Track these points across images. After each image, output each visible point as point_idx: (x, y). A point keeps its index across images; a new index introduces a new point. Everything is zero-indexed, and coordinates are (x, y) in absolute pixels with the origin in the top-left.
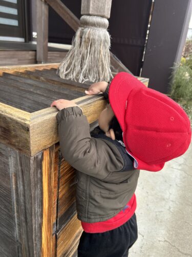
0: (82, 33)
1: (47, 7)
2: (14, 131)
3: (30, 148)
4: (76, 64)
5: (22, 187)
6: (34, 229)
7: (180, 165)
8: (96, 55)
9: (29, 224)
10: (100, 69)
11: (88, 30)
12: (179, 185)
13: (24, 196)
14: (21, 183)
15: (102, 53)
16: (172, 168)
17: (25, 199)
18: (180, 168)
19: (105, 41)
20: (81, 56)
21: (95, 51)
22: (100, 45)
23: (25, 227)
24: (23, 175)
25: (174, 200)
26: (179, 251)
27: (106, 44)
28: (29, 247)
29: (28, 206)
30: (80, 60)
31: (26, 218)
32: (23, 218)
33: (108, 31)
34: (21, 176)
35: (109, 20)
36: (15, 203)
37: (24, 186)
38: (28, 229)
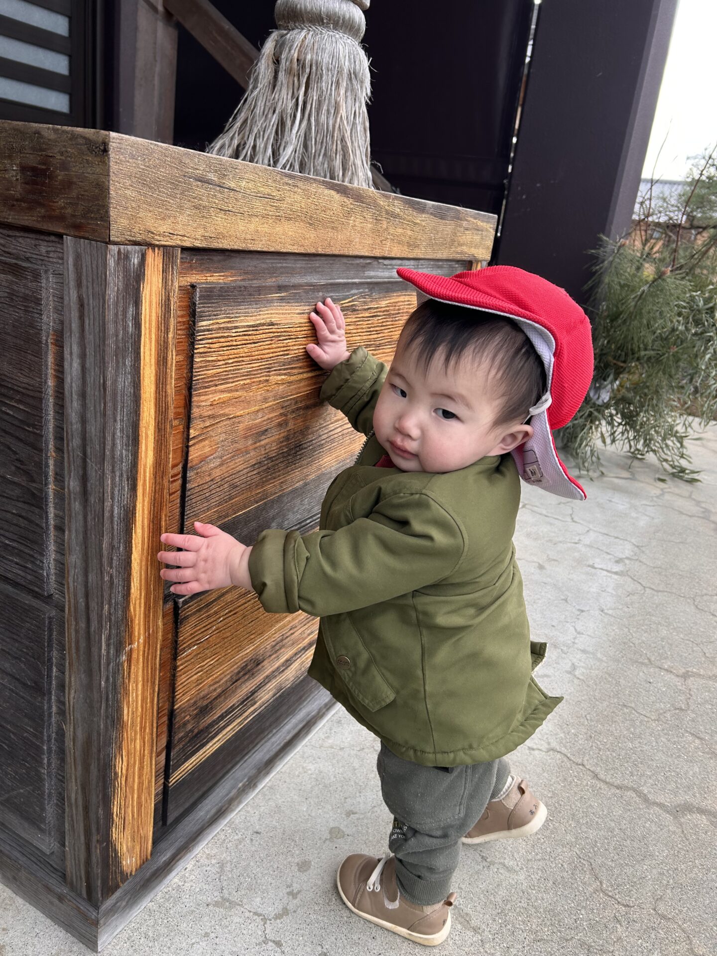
0: (280, 46)
1: (174, 33)
2: (64, 166)
3: (107, 212)
4: (260, 144)
5: (76, 364)
6: (107, 514)
7: (619, 561)
8: (323, 118)
9: (92, 499)
10: (338, 163)
11: (299, 37)
12: (610, 612)
13: (83, 395)
14: (75, 349)
15: (343, 112)
16: (593, 567)
17: (84, 406)
18: (617, 568)
19: (353, 75)
20: (275, 119)
21: (320, 103)
22: (338, 83)
23: (81, 517)
24: (81, 317)
25: (590, 649)
26: (596, 776)
27: (357, 86)
28: (87, 596)
29: (93, 430)
30: (271, 132)
31: (84, 479)
32: (73, 484)
33: (364, 48)
34: (75, 326)
35: (366, 12)
36: (51, 446)
37: (83, 356)
38: (89, 518)
